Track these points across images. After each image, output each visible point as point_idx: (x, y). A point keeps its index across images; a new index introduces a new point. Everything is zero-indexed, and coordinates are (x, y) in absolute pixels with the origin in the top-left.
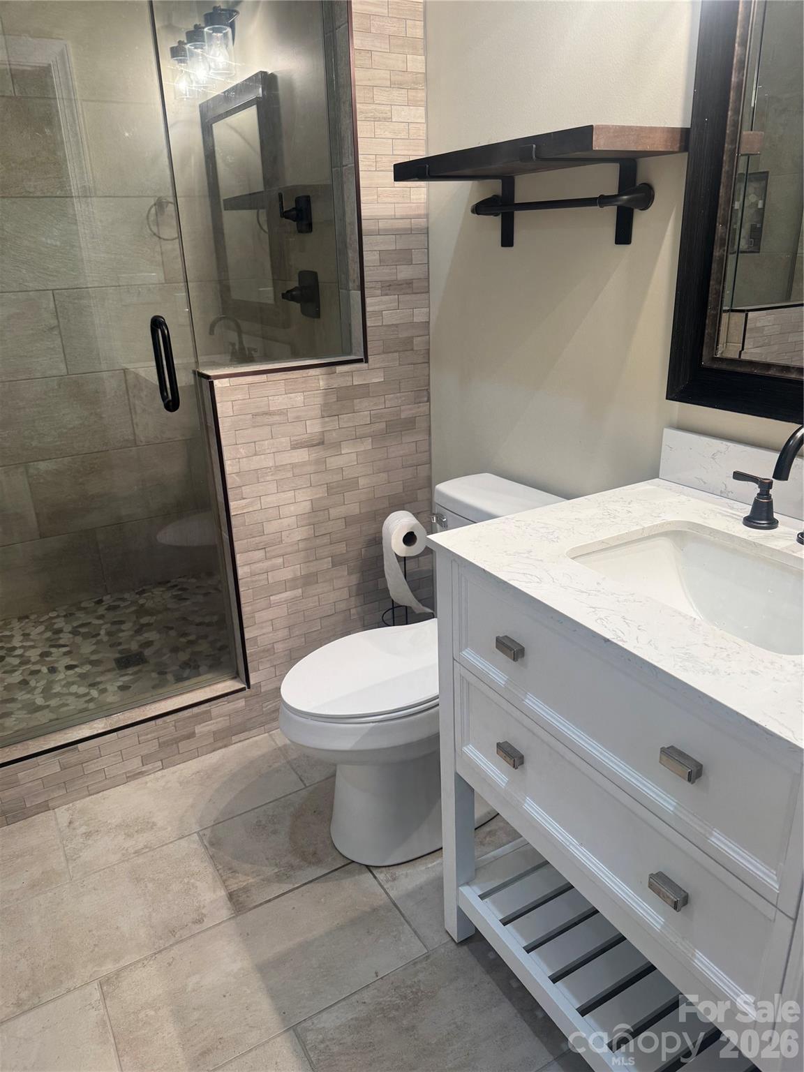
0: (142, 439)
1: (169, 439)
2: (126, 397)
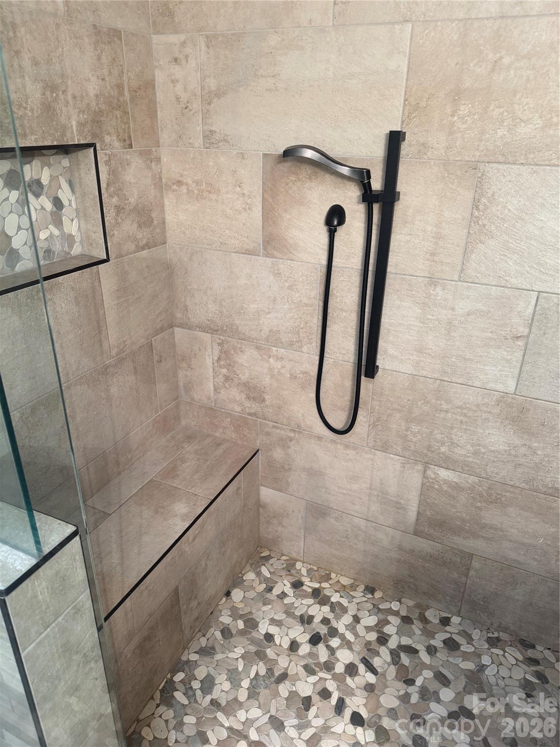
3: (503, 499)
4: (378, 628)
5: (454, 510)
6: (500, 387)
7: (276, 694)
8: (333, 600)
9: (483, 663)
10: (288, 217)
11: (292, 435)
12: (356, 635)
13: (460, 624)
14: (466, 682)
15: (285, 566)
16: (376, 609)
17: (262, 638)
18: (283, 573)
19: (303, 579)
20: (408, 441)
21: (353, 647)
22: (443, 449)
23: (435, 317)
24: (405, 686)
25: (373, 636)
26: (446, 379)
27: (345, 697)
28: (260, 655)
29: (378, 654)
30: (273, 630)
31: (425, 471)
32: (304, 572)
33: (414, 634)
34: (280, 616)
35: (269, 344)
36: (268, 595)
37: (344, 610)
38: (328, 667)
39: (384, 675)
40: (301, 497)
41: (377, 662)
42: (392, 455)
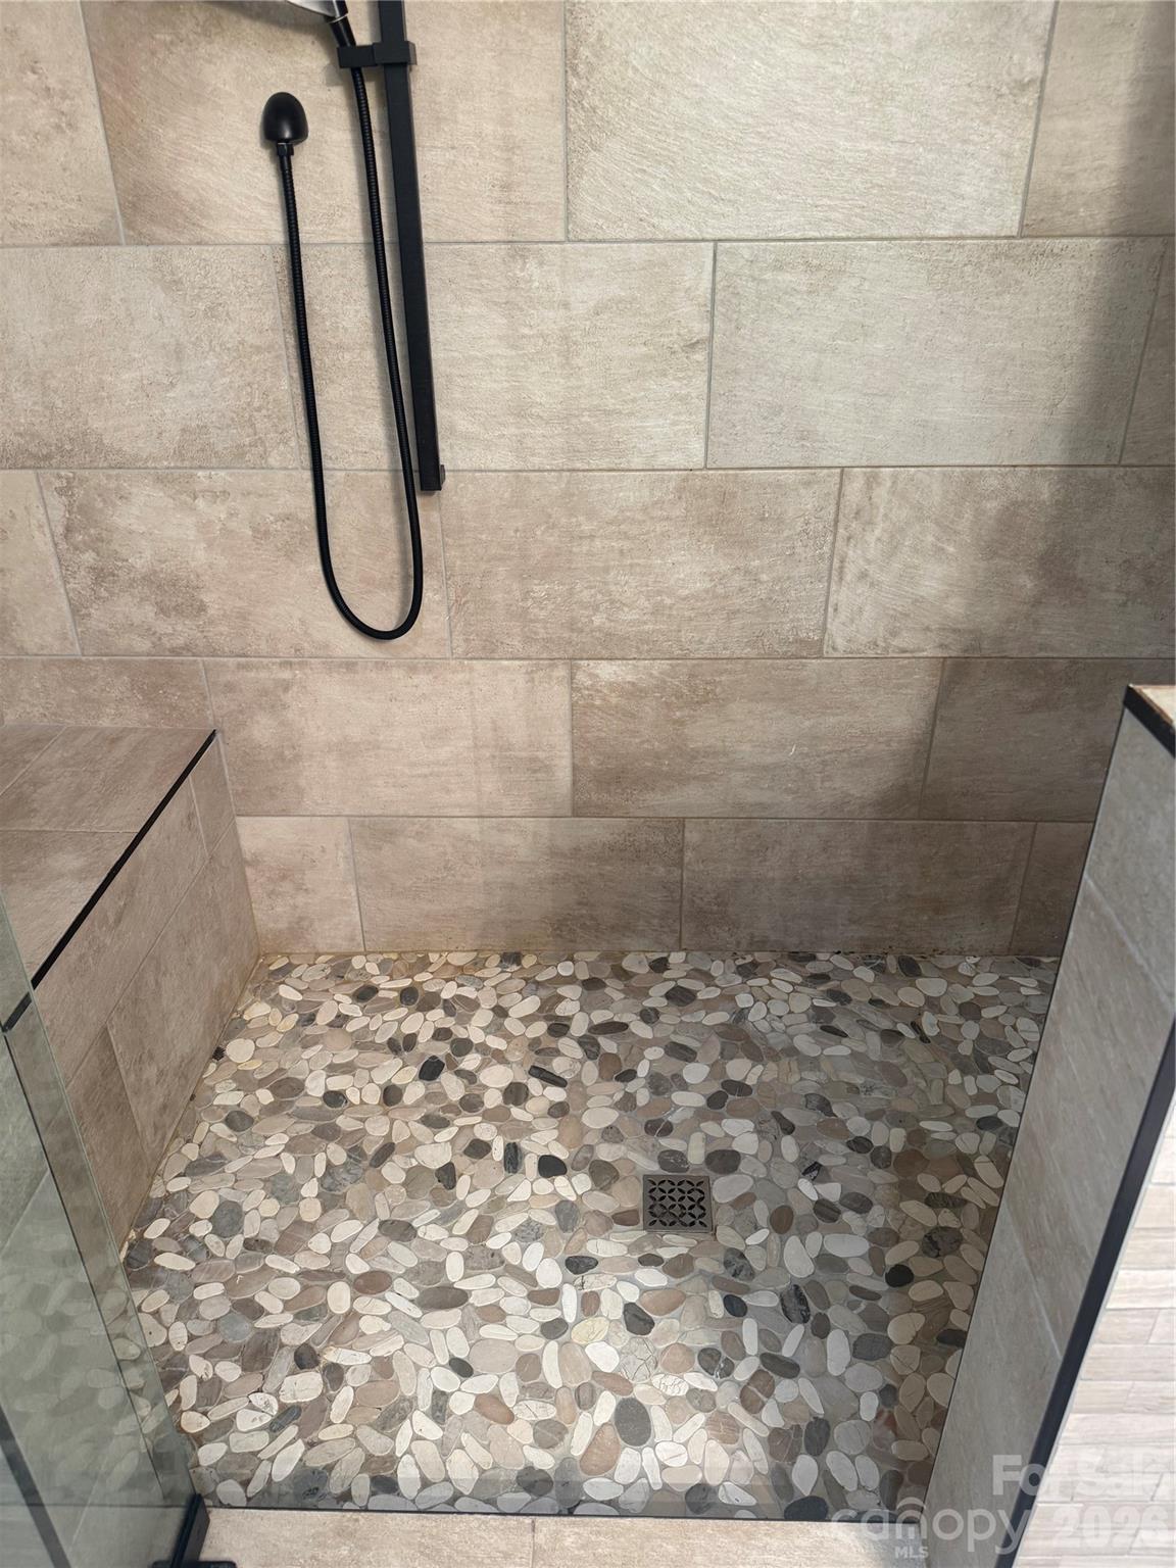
0: (840, 643)
1: (904, 651)
2: (830, 538)
3: (718, 690)
4: (546, 1011)
5: (637, 740)
6: (677, 459)
7: (382, 1184)
8: (445, 995)
9: (741, 1005)
10: (172, 135)
11: (286, 675)
12: (508, 1037)
13: (686, 962)
14: (723, 1043)
15: (328, 971)
16: (532, 984)
17: (320, 1103)
18: (330, 984)
19: (374, 981)
20: (531, 621)
21: (508, 1056)
22: (598, 620)
23: (535, 331)
24: (620, 1085)
25: (539, 1029)
26: (578, 465)
27: (517, 1141)
28: (327, 1133)
29: (557, 1052)
30: (337, 1083)
31: (572, 678)
32: (372, 968)
33: (612, 1001)
34: (347, 1055)
35: (187, 464)
36: (309, 1030)
37: (473, 1005)
38: (470, 1104)
39: (578, 1081)
40: (334, 812)
41: (558, 1066)
42: (506, 663)
